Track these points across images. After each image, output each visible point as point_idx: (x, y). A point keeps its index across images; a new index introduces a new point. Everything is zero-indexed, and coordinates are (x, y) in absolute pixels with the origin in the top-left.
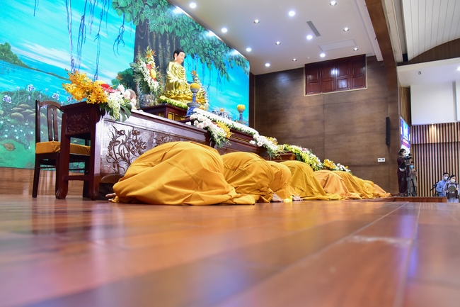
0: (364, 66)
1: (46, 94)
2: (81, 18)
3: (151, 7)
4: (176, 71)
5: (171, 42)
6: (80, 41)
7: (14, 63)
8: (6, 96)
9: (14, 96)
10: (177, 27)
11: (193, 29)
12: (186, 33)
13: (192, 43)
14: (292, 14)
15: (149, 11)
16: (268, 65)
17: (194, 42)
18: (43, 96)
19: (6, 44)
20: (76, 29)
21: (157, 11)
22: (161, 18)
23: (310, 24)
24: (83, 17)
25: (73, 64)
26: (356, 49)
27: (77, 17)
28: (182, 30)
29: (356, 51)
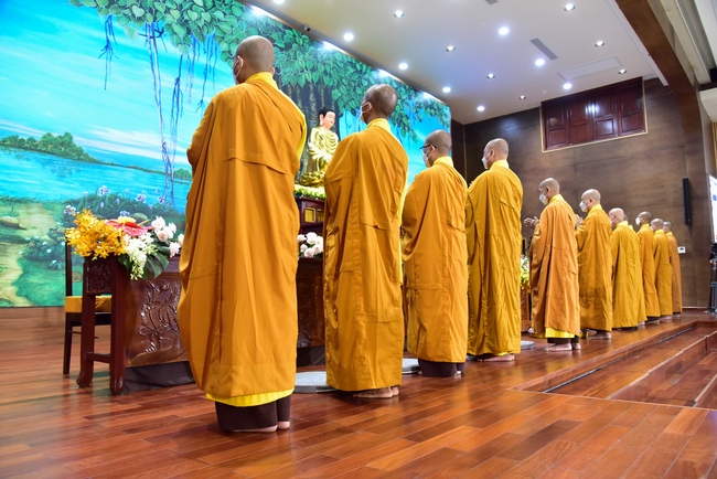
0: (641, 96)
1: (126, 197)
2: (174, 81)
3: (281, 49)
4: (323, 142)
5: (317, 96)
6: (175, 115)
7: (79, 159)
8: (69, 206)
9: (79, 206)
10: (325, 72)
11: (351, 70)
12: (341, 78)
13: (352, 93)
14: (504, 31)
15: (280, 55)
16: (481, 109)
17: (355, 90)
18: (122, 200)
19: (67, 134)
20: (167, 98)
21: (292, 54)
22: (300, 63)
23: (537, 42)
24: (178, 80)
25: (164, 148)
26: (622, 71)
27: (168, 82)
28: (335, 76)
29: (624, 74)
